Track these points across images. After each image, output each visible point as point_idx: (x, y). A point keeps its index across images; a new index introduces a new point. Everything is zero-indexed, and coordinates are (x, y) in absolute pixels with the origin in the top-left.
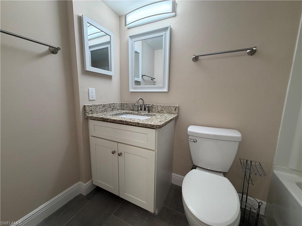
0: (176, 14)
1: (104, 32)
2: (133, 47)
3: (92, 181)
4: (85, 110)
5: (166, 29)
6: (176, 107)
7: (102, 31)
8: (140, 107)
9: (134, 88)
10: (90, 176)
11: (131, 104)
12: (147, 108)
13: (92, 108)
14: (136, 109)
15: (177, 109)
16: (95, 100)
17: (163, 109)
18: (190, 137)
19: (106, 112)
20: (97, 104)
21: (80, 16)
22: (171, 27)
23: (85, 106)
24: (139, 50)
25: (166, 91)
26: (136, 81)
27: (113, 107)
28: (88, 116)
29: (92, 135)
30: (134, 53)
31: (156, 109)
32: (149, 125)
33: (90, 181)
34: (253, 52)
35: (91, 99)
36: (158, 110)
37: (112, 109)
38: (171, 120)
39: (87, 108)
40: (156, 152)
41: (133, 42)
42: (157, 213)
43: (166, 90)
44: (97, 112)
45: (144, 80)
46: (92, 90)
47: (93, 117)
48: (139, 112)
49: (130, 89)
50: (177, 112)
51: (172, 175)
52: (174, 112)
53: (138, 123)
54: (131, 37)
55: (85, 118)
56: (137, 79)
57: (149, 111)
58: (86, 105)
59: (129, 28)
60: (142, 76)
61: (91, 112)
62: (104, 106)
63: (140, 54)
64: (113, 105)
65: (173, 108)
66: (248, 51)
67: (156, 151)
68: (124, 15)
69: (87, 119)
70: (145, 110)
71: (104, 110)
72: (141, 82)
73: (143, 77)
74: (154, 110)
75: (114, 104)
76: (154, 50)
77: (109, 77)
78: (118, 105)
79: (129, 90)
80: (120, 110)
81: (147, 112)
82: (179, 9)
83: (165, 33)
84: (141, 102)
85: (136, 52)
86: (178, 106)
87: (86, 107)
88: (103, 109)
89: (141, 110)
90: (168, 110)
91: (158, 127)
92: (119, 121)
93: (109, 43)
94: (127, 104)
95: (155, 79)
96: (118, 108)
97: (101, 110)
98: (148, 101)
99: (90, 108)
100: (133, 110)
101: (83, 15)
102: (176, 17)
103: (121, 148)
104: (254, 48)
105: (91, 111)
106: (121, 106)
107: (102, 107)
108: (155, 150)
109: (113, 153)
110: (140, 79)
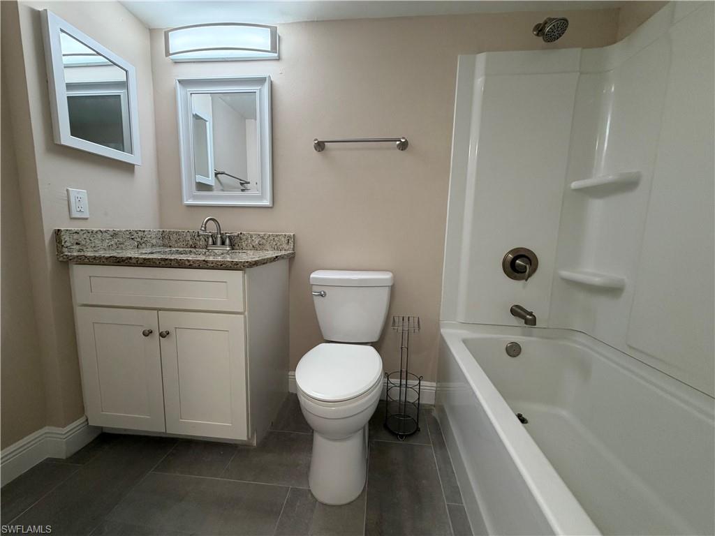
0: (279, 56)
1: (104, 57)
2: (187, 105)
3: (87, 420)
4: (60, 242)
5: (261, 81)
6: (289, 236)
7: (99, 54)
8: (210, 239)
9: (195, 197)
10: (79, 408)
11: (188, 233)
12: (228, 240)
13: (81, 238)
14: (202, 243)
15: (292, 240)
16: (87, 219)
17: (264, 241)
18: (315, 288)
19: (122, 249)
20: (95, 229)
21: (39, 11)
22: (272, 79)
23: (59, 230)
24: (206, 114)
25: (268, 204)
26: (199, 183)
27: (139, 240)
28: (71, 256)
29: (85, 303)
30: (191, 118)
31: (249, 241)
32: (228, 261)
33: (82, 420)
34: (404, 146)
35: (75, 215)
36: (254, 244)
37: (136, 244)
38: (277, 257)
39: (66, 238)
40: (245, 317)
41: (189, 94)
42: (255, 443)
43: (267, 202)
44: (95, 249)
45: (219, 181)
46: (79, 195)
47: (86, 257)
48: (209, 248)
49: (185, 199)
50: (292, 247)
51: (288, 376)
52: (285, 246)
53: (204, 261)
54: (183, 83)
55: (61, 261)
56: (201, 179)
57: (232, 246)
58: (62, 229)
59: (176, 62)
60: (216, 174)
61: (77, 247)
62: (115, 235)
63: (208, 123)
64: (140, 234)
65: (283, 239)
66: (398, 143)
67: (246, 313)
68: (162, 29)
69: (65, 263)
70: (223, 243)
71: (114, 245)
72: (214, 187)
73: (219, 175)
74: (244, 245)
75: (144, 231)
76: (245, 118)
77: (129, 168)
78: (153, 236)
79: (181, 199)
80: (159, 246)
81: (228, 249)
82: (286, 48)
83: (260, 89)
84: (212, 228)
85: (196, 117)
86: (292, 234)
87: (62, 234)
88: (113, 243)
89: (214, 243)
90: (274, 243)
91: (247, 264)
92: (159, 259)
93: (124, 85)
94: (177, 233)
95: (249, 183)
96: (154, 241)
97: (105, 244)
98: (230, 226)
99: (76, 236)
100: (195, 247)
101: (46, 10)
102: (280, 61)
103: (167, 322)
104: (403, 138)
105: (77, 244)
106: (163, 238)
107: (108, 236)
108: (245, 311)
109: (147, 333)
110: (211, 180)
